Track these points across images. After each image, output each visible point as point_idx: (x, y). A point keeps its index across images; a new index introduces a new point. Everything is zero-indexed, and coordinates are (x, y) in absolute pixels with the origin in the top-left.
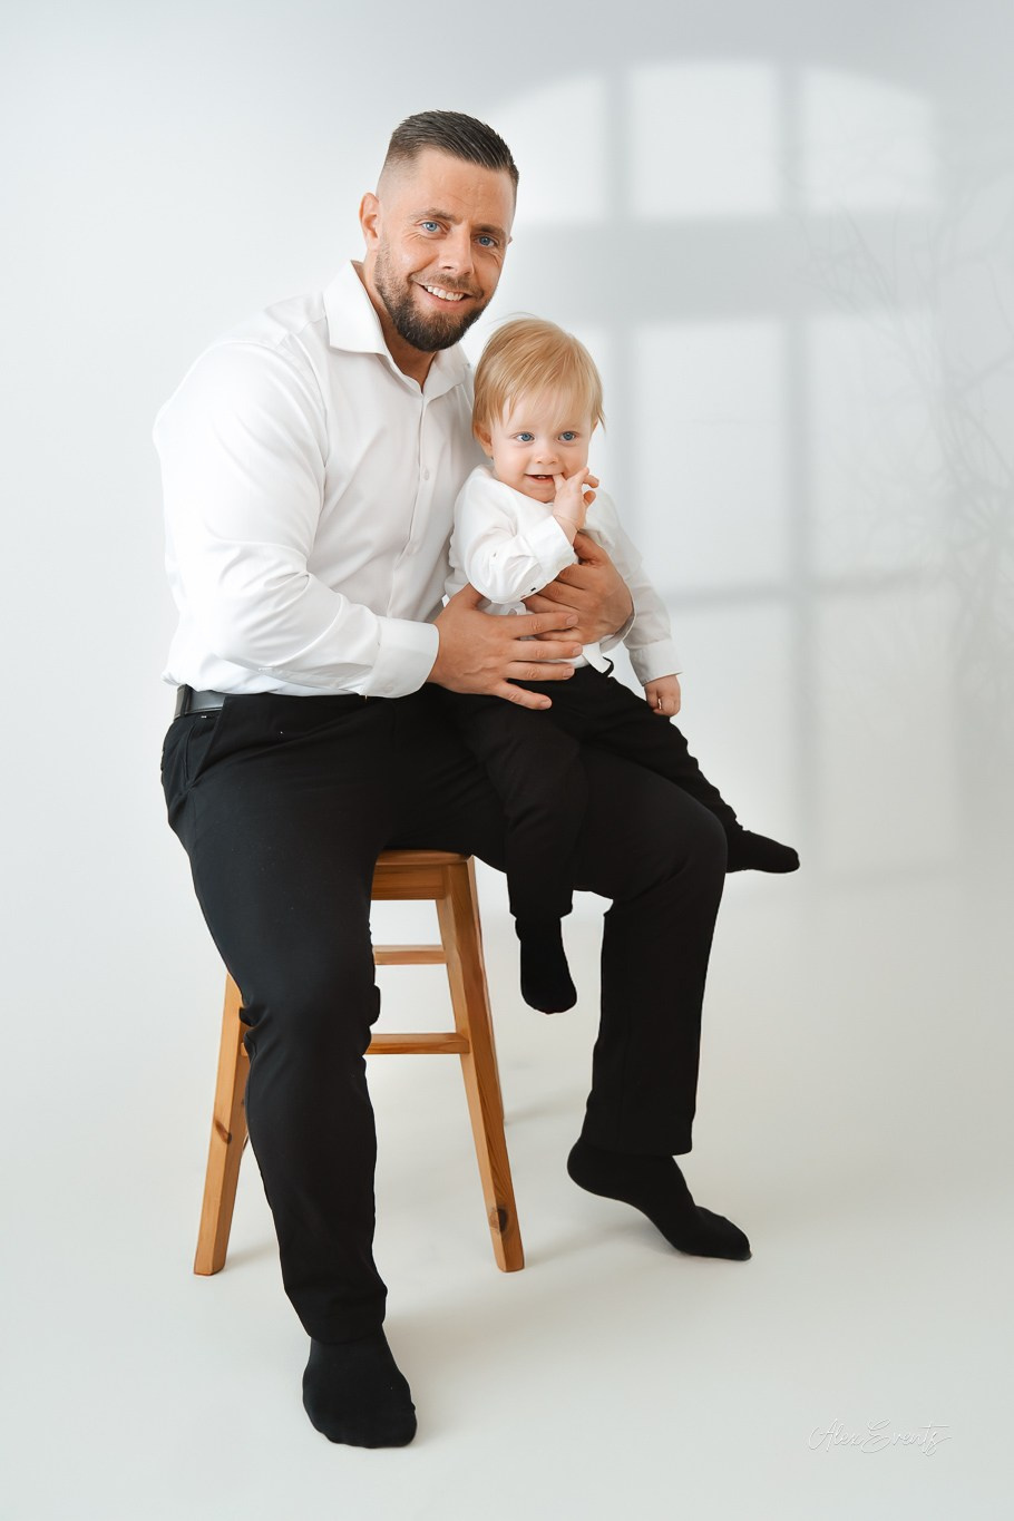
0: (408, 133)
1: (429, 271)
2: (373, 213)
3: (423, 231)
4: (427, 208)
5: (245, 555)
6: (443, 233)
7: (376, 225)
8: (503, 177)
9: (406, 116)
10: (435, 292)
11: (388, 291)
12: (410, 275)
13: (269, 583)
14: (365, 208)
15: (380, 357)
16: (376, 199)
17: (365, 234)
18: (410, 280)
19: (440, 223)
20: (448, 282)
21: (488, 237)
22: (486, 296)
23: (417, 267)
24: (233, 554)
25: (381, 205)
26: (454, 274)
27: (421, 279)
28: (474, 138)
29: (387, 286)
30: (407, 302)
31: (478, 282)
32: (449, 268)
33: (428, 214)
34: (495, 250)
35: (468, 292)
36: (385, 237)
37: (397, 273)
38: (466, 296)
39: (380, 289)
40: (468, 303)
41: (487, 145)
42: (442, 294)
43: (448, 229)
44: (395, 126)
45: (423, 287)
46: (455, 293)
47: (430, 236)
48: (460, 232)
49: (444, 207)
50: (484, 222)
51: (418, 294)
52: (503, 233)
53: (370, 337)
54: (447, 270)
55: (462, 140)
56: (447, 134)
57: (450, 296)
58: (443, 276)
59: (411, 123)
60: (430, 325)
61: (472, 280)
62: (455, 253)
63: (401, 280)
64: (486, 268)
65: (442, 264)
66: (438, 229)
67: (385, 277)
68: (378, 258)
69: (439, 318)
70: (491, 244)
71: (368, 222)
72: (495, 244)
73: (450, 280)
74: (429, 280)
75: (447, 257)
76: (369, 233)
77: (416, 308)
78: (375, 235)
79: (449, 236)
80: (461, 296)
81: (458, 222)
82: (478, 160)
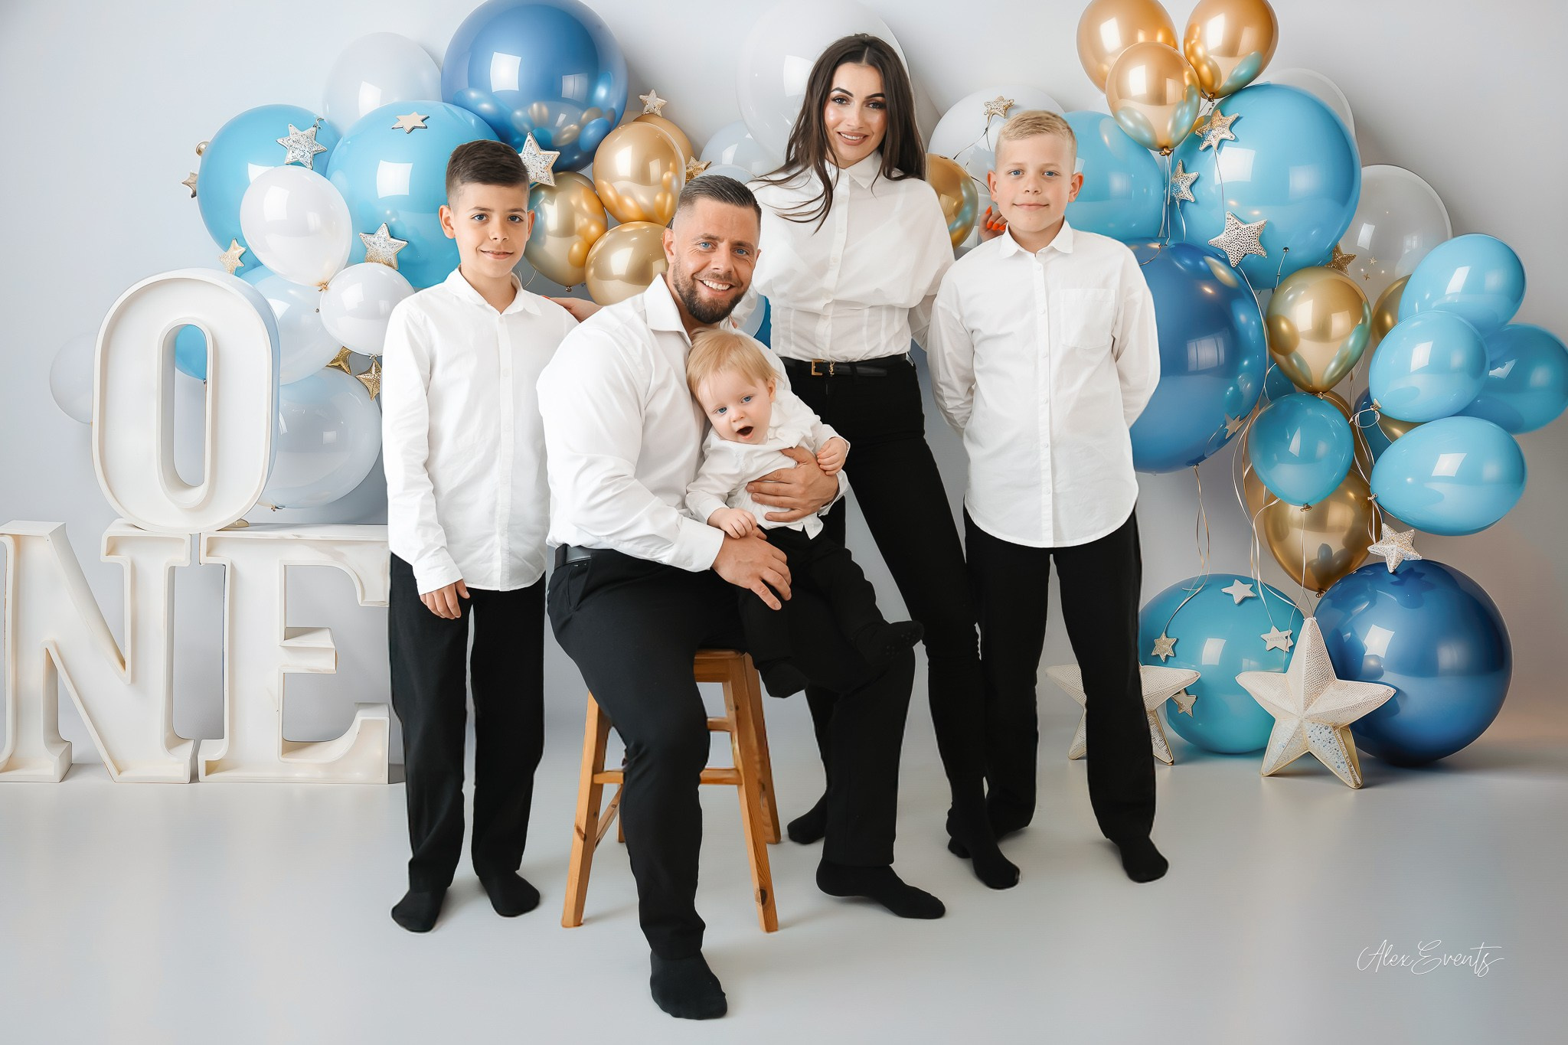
0: (689, 189)
1: (705, 272)
3: (700, 248)
4: (701, 233)
5: (591, 463)
6: (713, 248)
12: (693, 274)
13: (603, 481)
15: (680, 333)
18: (693, 277)
19: (711, 242)
20: (717, 277)
21: (743, 250)
22: (745, 285)
23: (697, 270)
24: (583, 462)
26: (721, 272)
27: (701, 276)
28: (728, 189)
30: (693, 292)
33: (702, 237)
34: (747, 256)
36: (678, 254)
39: (677, 286)
40: (733, 291)
46: (723, 284)
48: (723, 247)
49: (712, 232)
50: (738, 239)
51: (699, 286)
52: (752, 246)
53: (673, 321)
55: (721, 190)
57: (720, 287)
58: (714, 274)
61: (734, 275)
62: (721, 260)
63: (688, 278)
64: (742, 269)
65: (713, 266)
67: (679, 277)
69: (713, 302)
70: (745, 253)
73: (718, 276)
77: (698, 296)
80: (727, 287)
81: (722, 241)
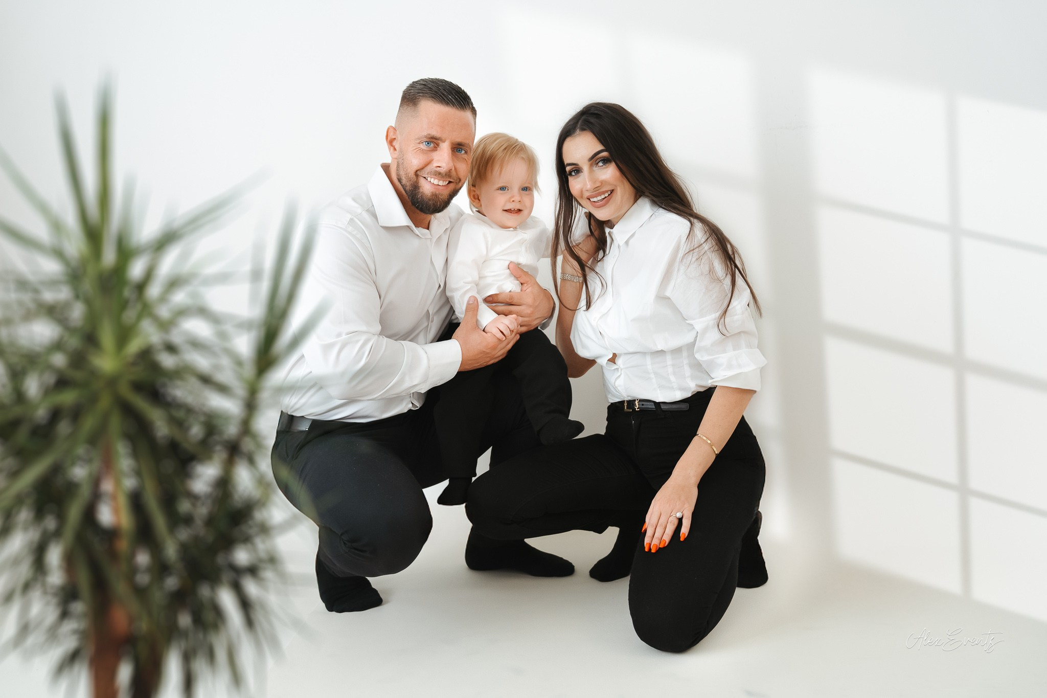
2: (394, 137)
7: (394, 143)
8: (468, 114)
9: (411, 82)
10: (432, 180)
11: (404, 181)
14: (389, 134)
16: (395, 129)
17: (390, 149)
25: (398, 132)
29: (403, 178)
31: (457, 174)
32: (439, 167)
35: (451, 180)
37: (409, 170)
38: (450, 182)
41: (458, 96)
42: (436, 182)
43: (438, 145)
44: (404, 88)
45: (425, 178)
47: (428, 149)
54: (438, 168)
56: (434, 91)
59: (413, 85)
60: (430, 200)
66: (432, 145)
68: (398, 163)
71: (391, 142)
72: (466, 152)
74: (428, 174)
75: (438, 161)
76: (392, 148)
78: (395, 149)
79: (438, 148)
82: (454, 105)
